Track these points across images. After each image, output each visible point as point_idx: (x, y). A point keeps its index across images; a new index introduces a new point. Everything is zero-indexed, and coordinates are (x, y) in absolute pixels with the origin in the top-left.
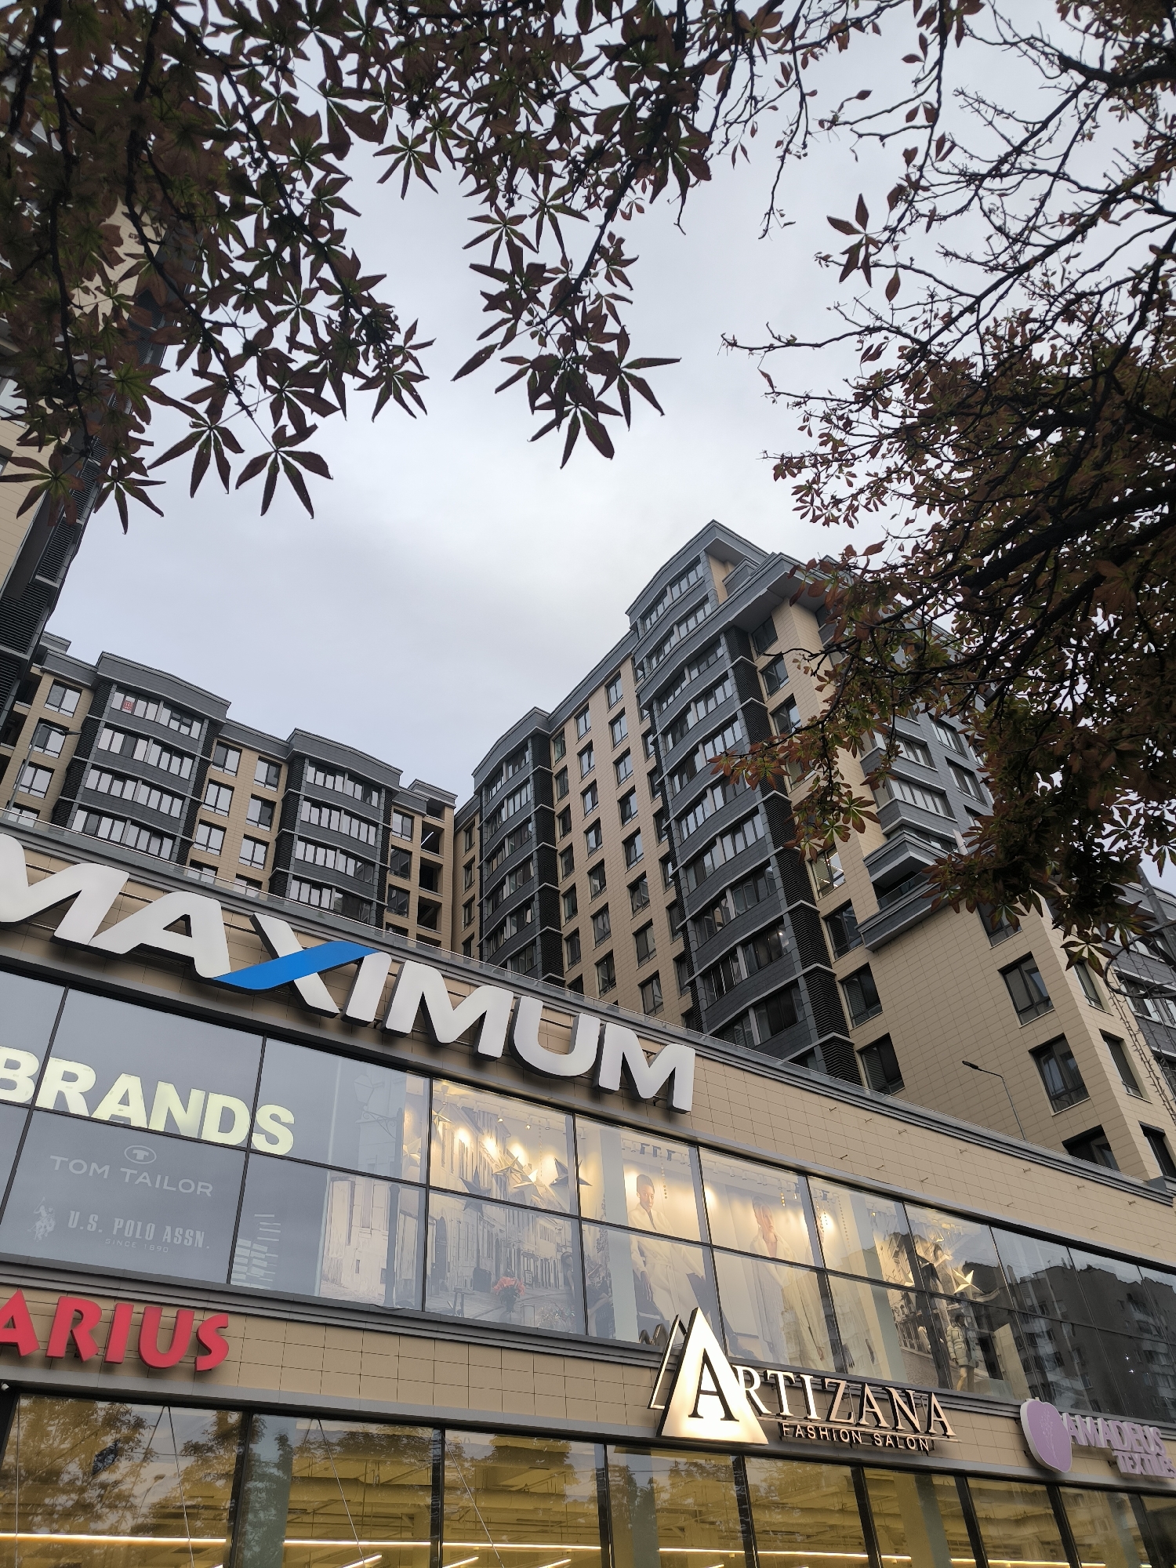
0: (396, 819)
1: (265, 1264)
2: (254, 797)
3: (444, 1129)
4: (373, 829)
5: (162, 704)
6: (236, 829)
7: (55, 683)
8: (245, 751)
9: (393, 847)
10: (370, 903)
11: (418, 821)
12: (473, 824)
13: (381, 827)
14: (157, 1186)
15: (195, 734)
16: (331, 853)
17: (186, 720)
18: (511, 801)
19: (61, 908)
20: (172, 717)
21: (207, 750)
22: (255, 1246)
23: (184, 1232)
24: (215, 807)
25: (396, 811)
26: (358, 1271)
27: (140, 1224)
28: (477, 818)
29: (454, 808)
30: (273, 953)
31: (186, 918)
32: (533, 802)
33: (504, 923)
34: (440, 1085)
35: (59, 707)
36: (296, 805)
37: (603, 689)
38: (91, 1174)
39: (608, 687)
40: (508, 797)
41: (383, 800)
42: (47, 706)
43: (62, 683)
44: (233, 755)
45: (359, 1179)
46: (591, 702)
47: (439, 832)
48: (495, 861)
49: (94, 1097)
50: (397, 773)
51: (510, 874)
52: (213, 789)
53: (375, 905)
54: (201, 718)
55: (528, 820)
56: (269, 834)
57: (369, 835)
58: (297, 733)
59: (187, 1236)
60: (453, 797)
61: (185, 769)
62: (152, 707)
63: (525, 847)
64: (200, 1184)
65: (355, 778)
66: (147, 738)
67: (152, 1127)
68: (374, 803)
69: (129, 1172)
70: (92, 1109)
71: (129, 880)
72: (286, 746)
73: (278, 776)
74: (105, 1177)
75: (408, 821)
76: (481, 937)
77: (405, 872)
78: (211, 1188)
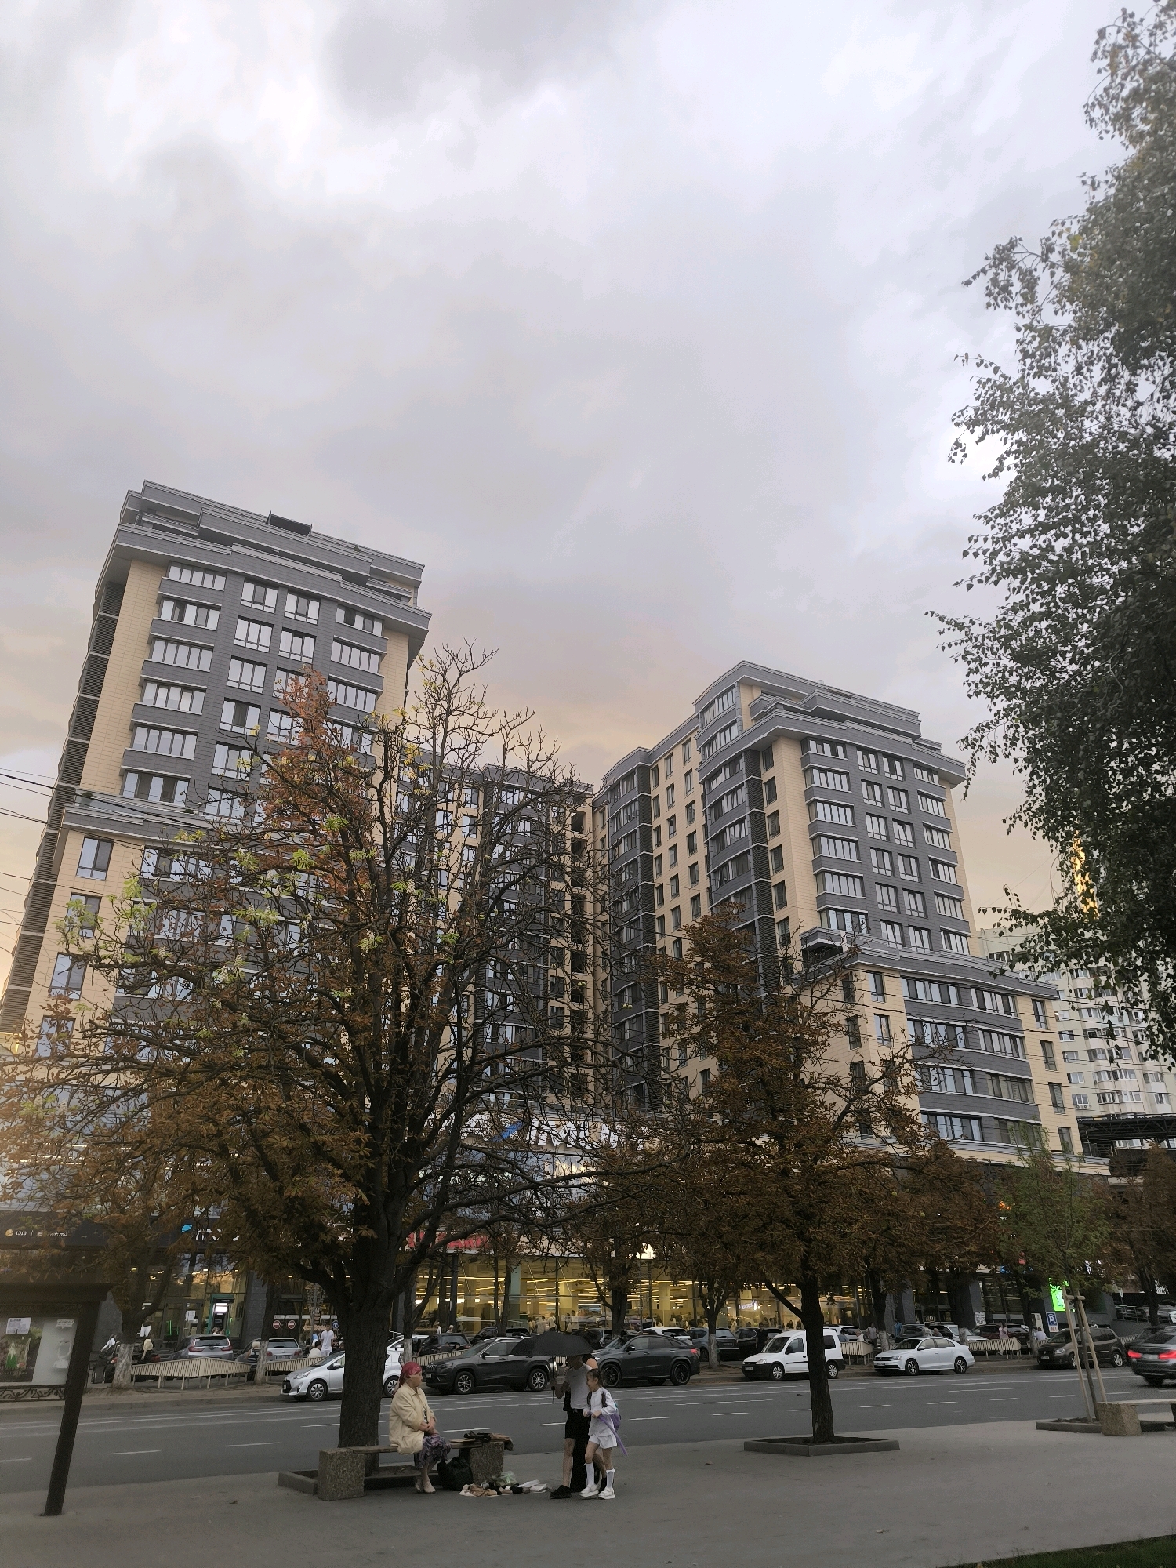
2: (465, 816)
11: (568, 811)
12: (604, 812)
18: (626, 811)
28: (606, 809)
29: (591, 795)
37: (681, 746)
39: (684, 745)
40: (624, 808)
46: (674, 751)
47: (583, 816)
50: (553, 779)
56: (476, 841)
58: (487, 767)
60: (590, 790)
63: (633, 850)
72: (483, 775)
73: (478, 797)
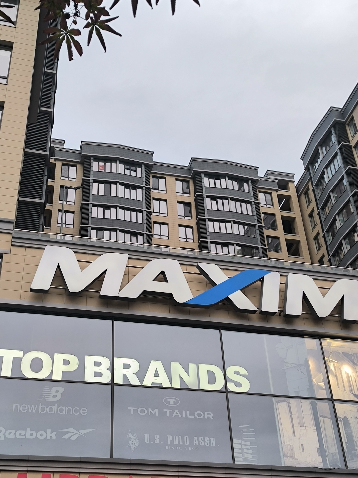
0: (261, 196)
1: (251, 452)
2: (178, 202)
3: (334, 367)
4: (249, 205)
5: (118, 162)
6: (174, 222)
7: (63, 164)
8: (167, 178)
9: (263, 213)
10: (257, 248)
11: (274, 194)
12: (308, 189)
13: (253, 203)
14: (184, 416)
15: (139, 175)
16: (228, 225)
17: (133, 168)
18: (329, 169)
19: (100, 280)
20: (125, 168)
21: (147, 183)
22: (243, 443)
23: (204, 439)
24: (159, 213)
25: (260, 192)
26: (303, 451)
27: (180, 437)
28: (310, 184)
29: (294, 182)
30: (214, 284)
31: (163, 273)
32: (342, 166)
33: (341, 244)
34: (326, 342)
35: (68, 177)
36: (203, 202)
38: (149, 414)
40: (326, 167)
41: (251, 187)
42: (62, 178)
43: (67, 164)
44: (162, 181)
45: (292, 400)
47: (288, 198)
48: (327, 208)
49: (141, 375)
50: (256, 169)
51: (338, 214)
52: (156, 203)
53: (260, 249)
54: (140, 165)
55: (343, 178)
56: (192, 221)
57: (247, 209)
58: (193, 160)
59: (206, 440)
60: (292, 176)
61: (139, 195)
62: (114, 165)
63: (344, 195)
64: (206, 413)
65: (232, 178)
66: (115, 183)
67: (174, 386)
68: (246, 190)
69: (168, 411)
70: (142, 381)
71: (129, 258)
72: (189, 169)
73: (188, 187)
74: (157, 415)
75: (268, 196)
76: (329, 255)
77: (274, 226)
78: (212, 415)
